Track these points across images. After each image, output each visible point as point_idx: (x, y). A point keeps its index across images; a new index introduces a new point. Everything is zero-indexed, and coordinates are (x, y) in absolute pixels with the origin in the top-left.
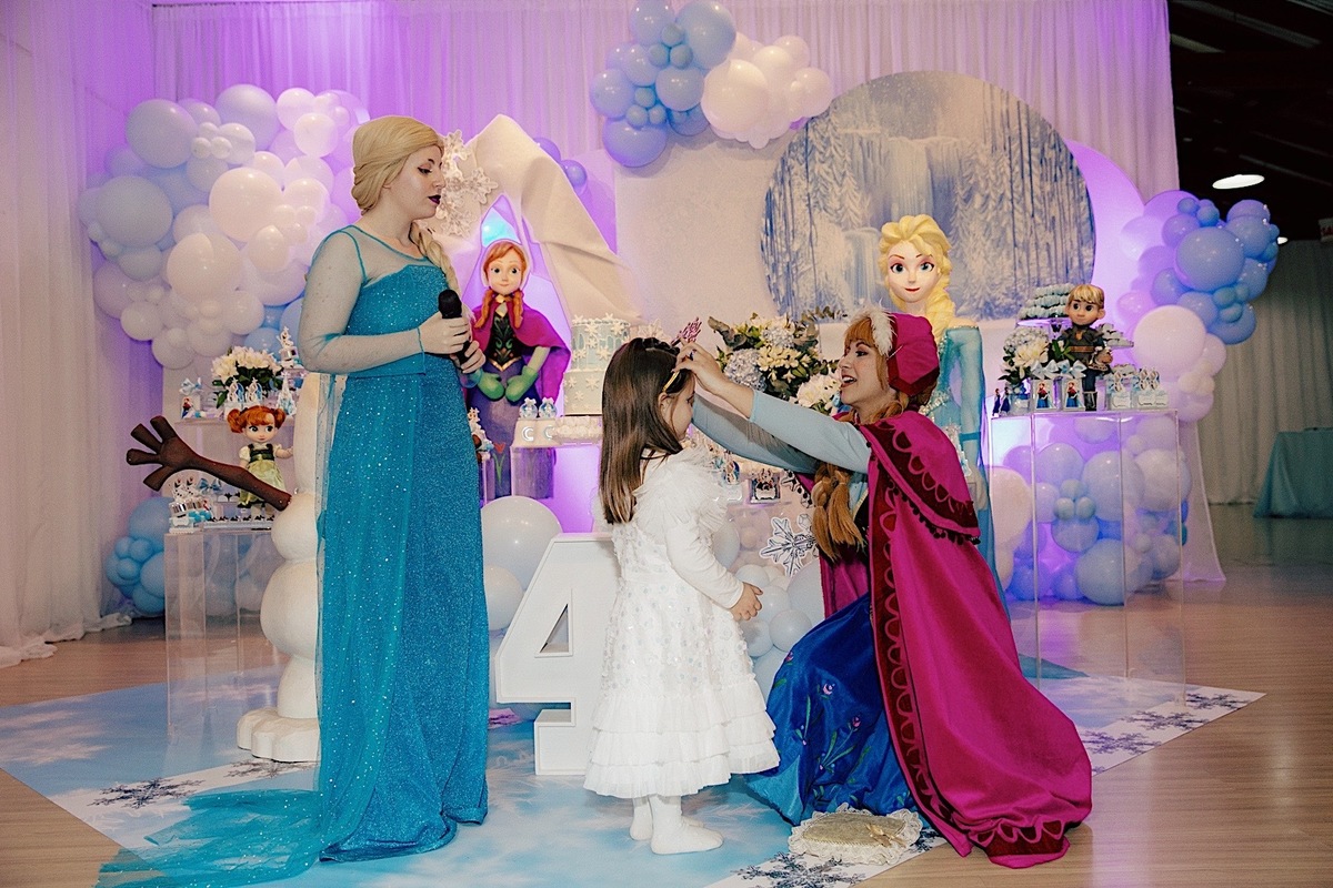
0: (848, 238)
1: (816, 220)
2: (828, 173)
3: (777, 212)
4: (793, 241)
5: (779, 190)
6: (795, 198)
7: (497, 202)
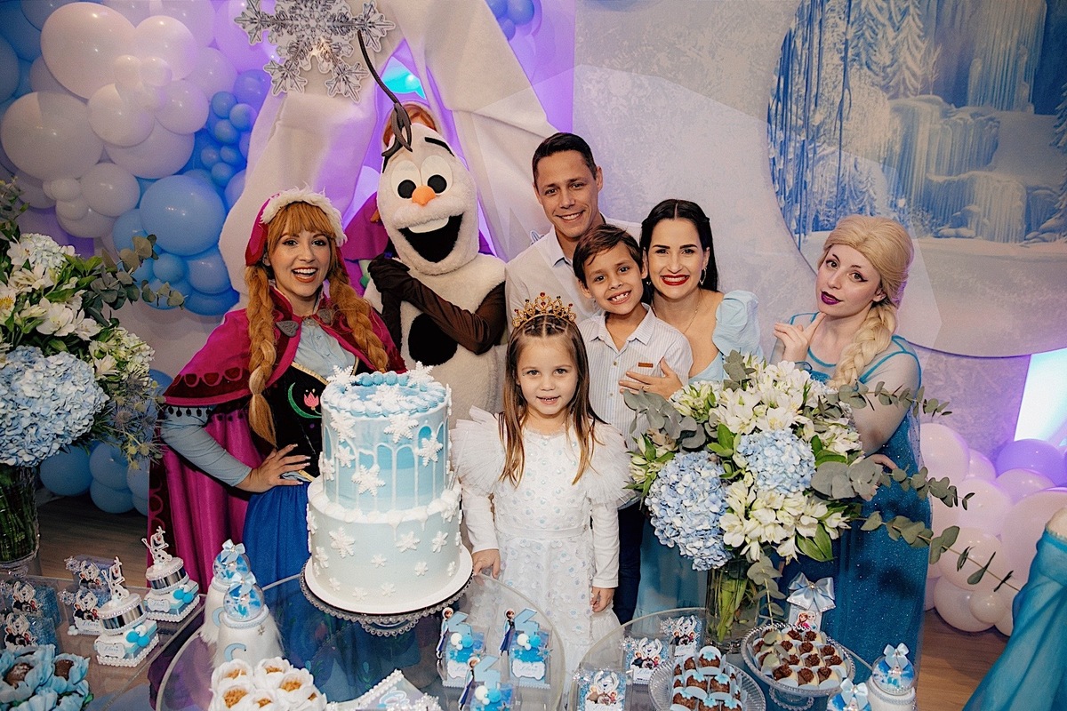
0: (896, 110)
1: (853, 82)
2: (880, 9)
3: (796, 67)
4: (814, 111)
5: (803, 33)
6: (826, 47)
7: (398, 50)
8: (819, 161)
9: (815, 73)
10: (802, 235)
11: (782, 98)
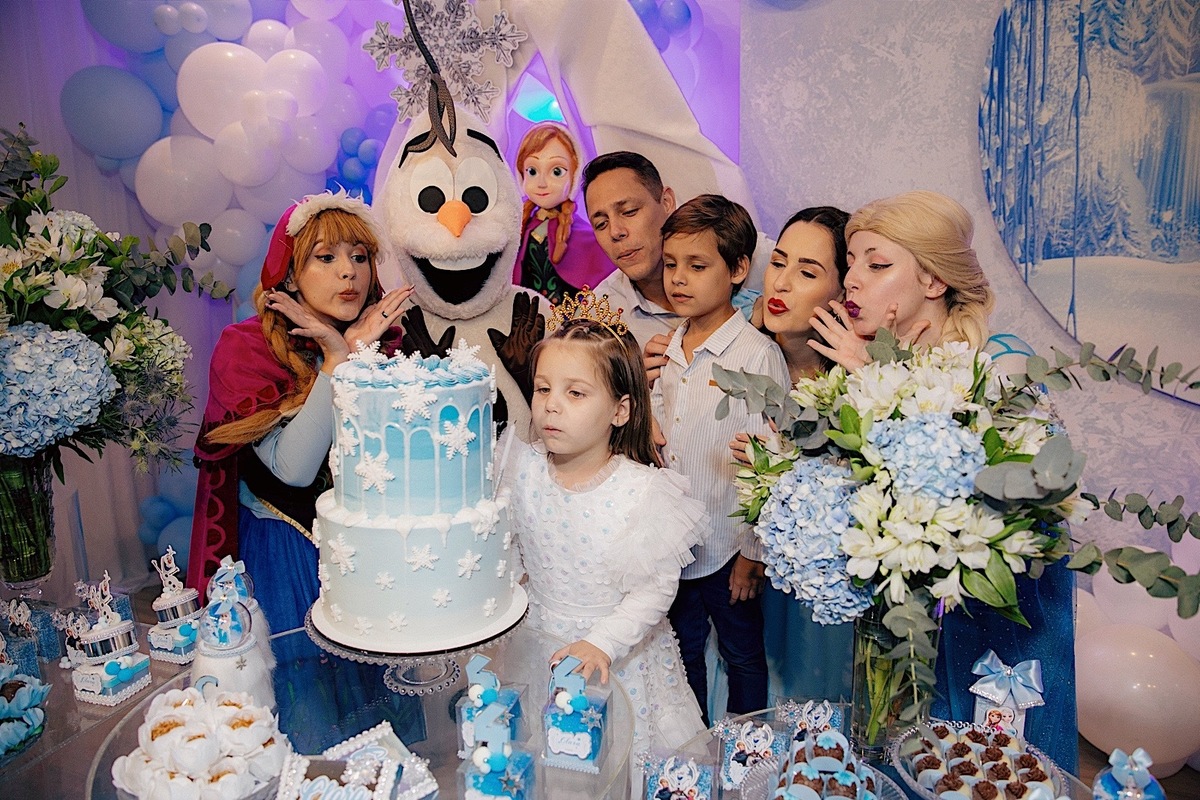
1: (1093, 66)
3: (1015, 55)
4: (1040, 107)
5: (1022, 13)
6: (1053, 27)
7: (532, 63)
8: (1049, 169)
9: (1039, 60)
10: (1030, 264)
11: (996, 95)
